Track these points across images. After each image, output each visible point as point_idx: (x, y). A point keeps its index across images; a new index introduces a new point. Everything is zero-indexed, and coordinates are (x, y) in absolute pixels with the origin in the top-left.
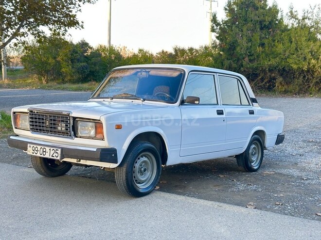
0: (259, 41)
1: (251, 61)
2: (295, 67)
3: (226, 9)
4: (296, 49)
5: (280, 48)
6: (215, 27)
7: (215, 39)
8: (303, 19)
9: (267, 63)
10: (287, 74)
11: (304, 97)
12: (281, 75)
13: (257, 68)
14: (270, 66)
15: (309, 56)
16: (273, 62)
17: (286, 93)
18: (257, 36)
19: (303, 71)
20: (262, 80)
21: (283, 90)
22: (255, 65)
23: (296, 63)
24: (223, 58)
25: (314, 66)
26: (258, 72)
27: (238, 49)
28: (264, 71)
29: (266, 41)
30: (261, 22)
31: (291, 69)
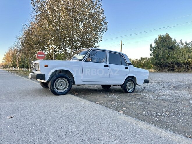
0: (167, 53)
1: (164, 60)
2: (181, 62)
3: (155, 43)
4: (182, 55)
5: (175, 55)
6: (151, 49)
7: (151, 53)
8: (186, 45)
9: (170, 61)
10: (179, 65)
11: (186, 73)
12: (177, 65)
13: (166, 63)
14: (171, 62)
15: (187, 58)
16: (173, 60)
17: (178, 72)
18: (166, 51)
19: (185, 63)
20: (169, 67)
21: (177, 70)
22: (166, 61)
23: (182, 60)
24: (154, 59)
25: (190, 61)
26: (167, 64)
27: (159, 56)
28: (169, 64)
29: (170, 53)
30: (168, 46)
31: (180, 63)
